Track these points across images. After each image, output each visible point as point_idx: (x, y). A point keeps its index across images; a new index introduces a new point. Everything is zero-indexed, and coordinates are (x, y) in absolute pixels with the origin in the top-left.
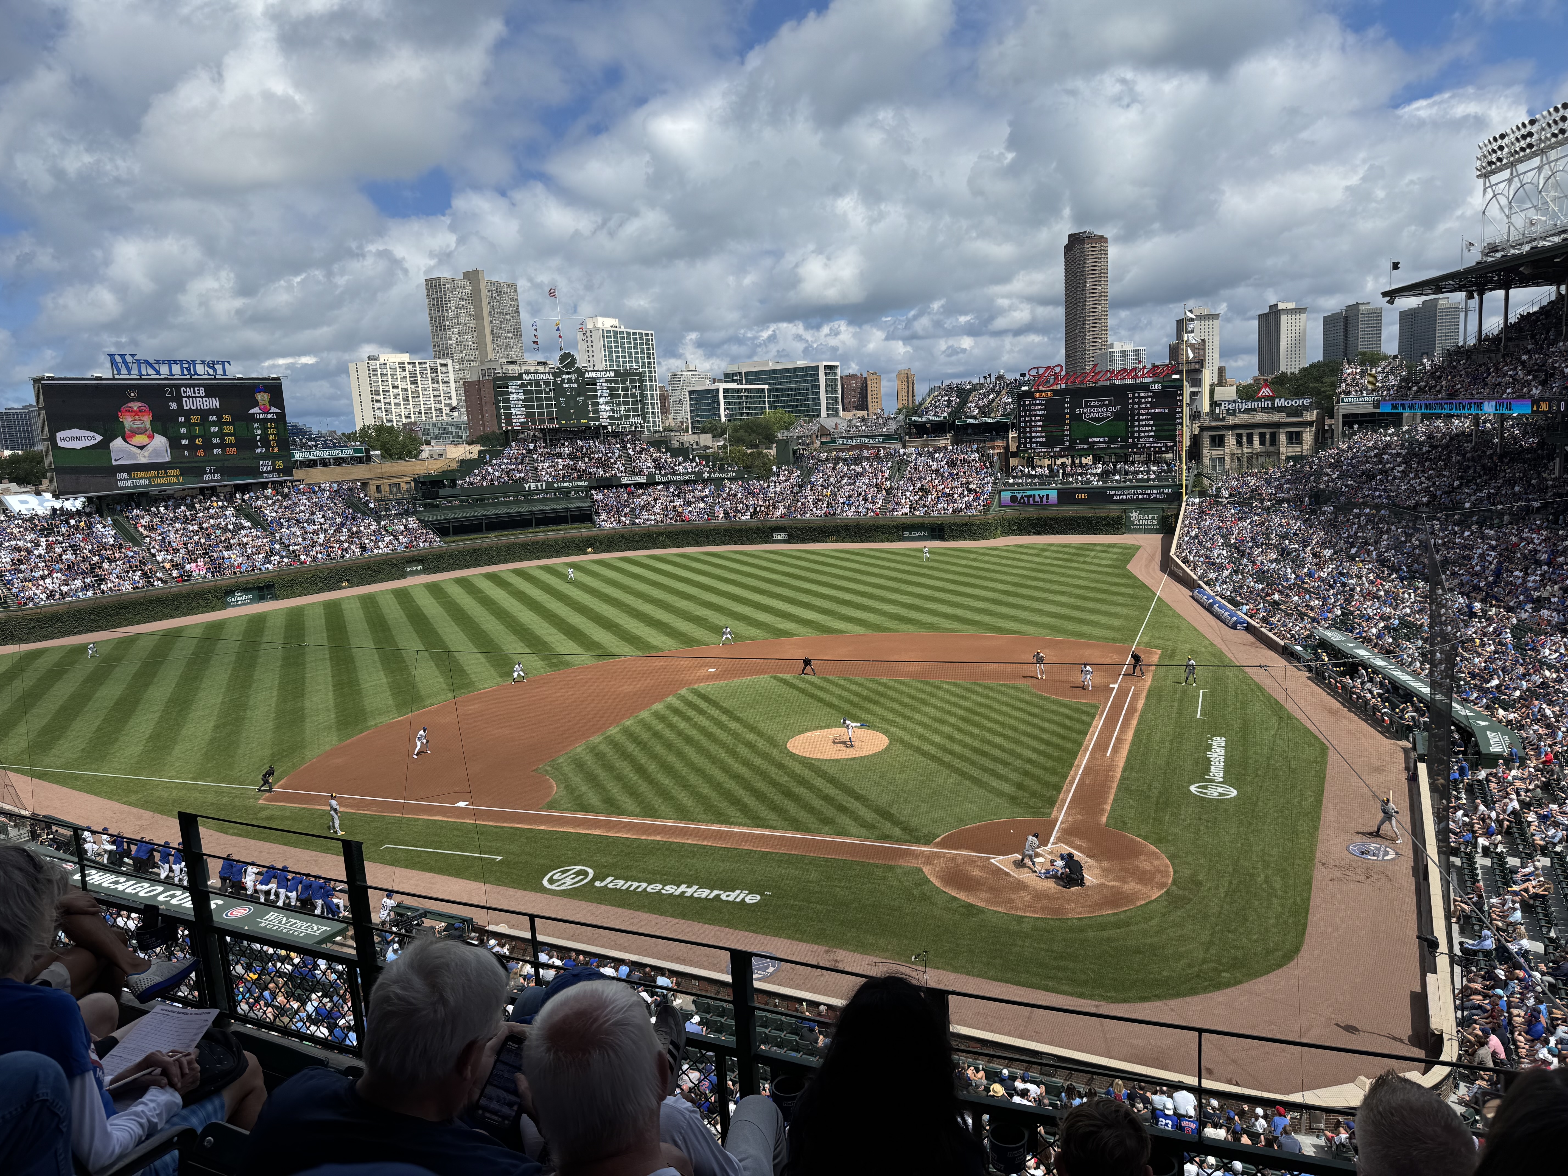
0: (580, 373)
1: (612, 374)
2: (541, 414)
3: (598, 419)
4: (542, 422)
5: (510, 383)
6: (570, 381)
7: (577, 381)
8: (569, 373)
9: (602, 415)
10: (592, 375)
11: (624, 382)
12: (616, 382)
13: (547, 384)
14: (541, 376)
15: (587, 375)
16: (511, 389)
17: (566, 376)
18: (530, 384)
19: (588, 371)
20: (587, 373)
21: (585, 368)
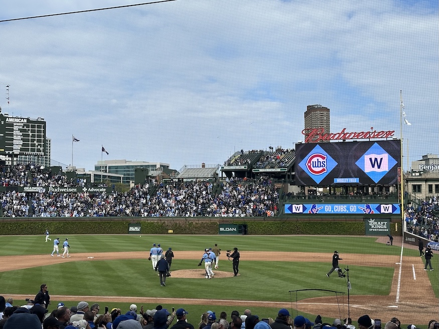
0: (3, 118)
1: (25, 121)
3: (12, 149)
9: (15, 147)
10: (11, 120)
11: (33, 127)
12: (28, 126)
15: (7, 120)
19: (9, 118)
20: (7, 119)
21: (7, 116)
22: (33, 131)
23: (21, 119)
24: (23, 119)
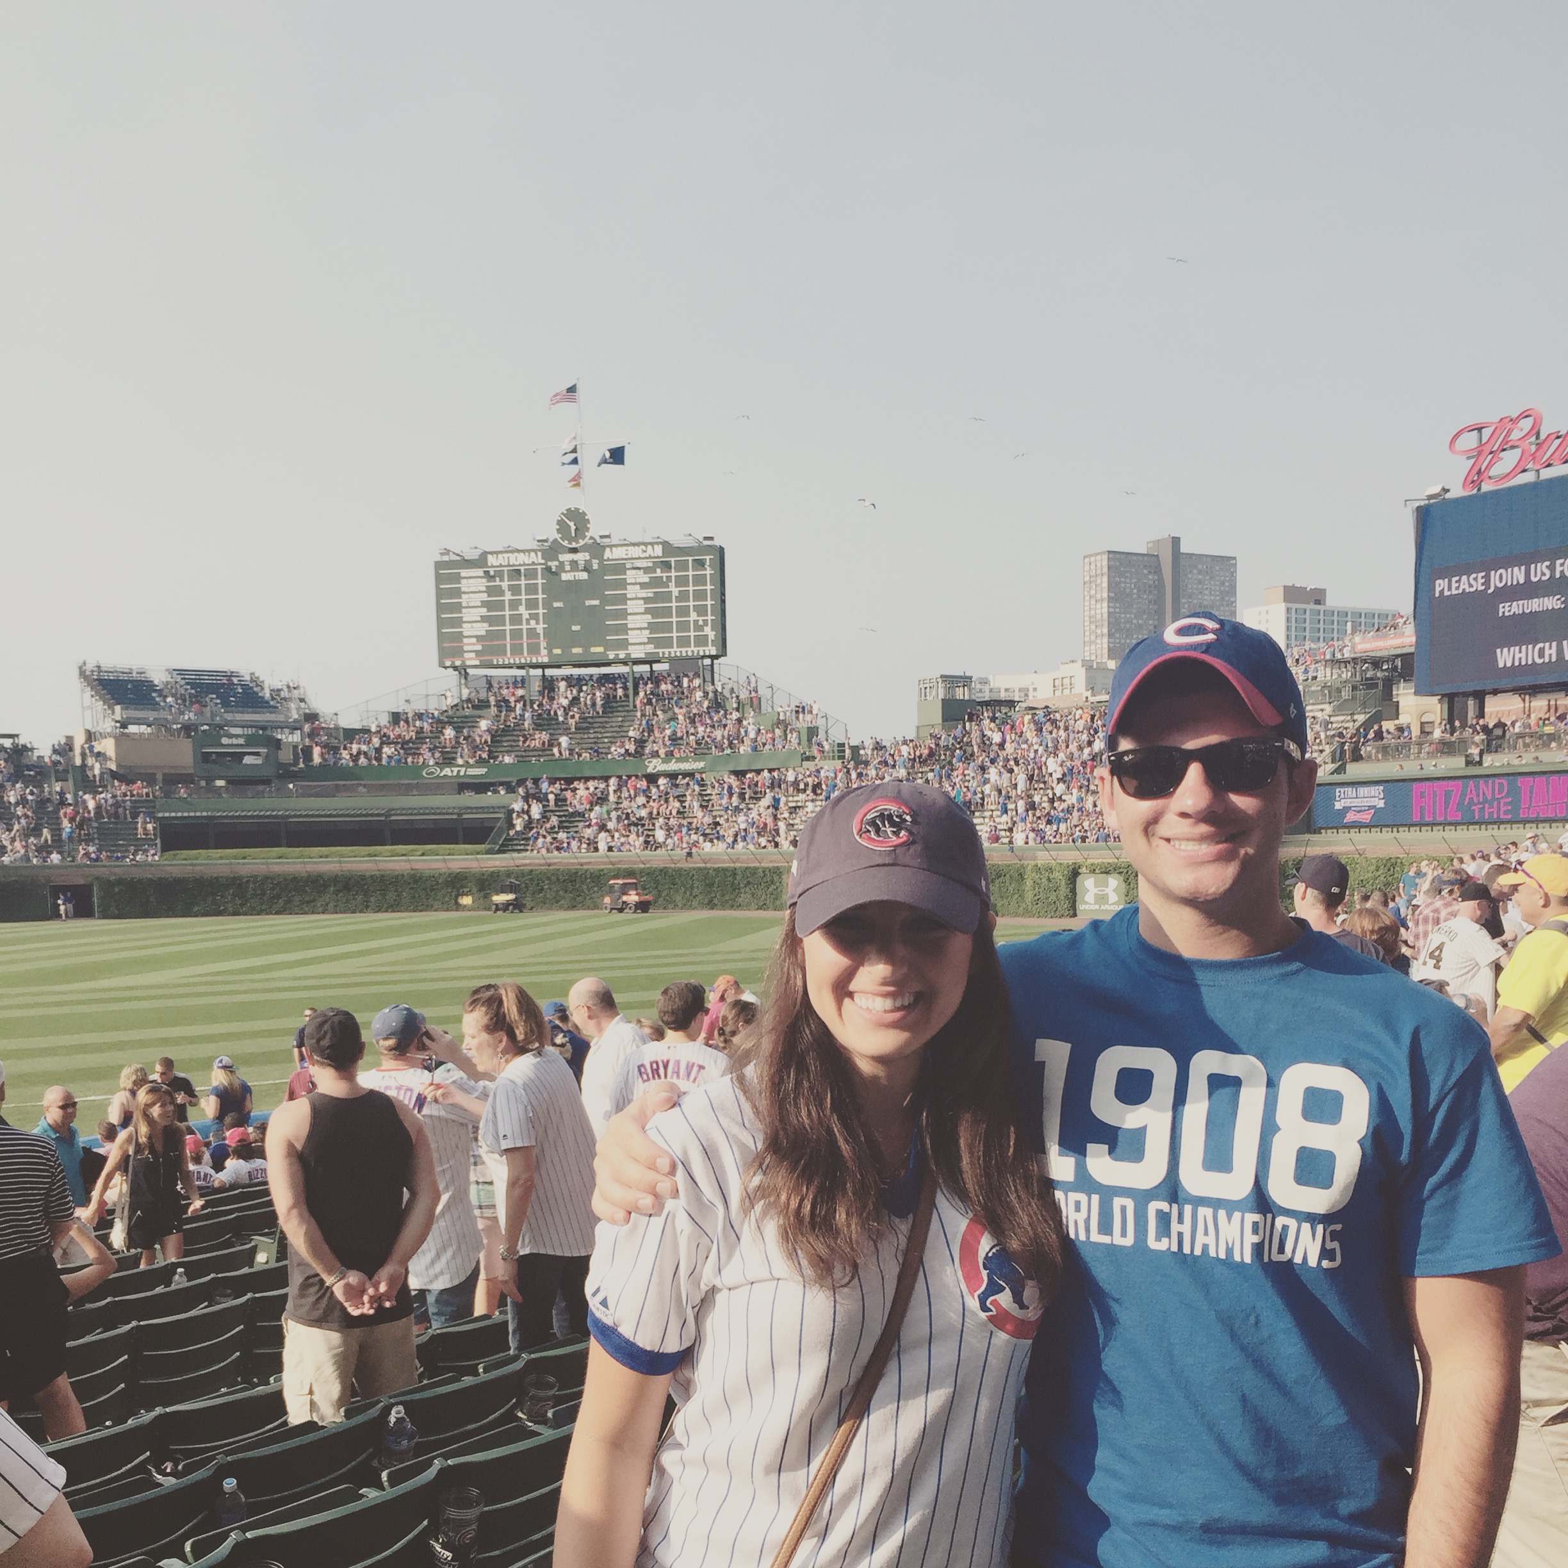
0: (596, 549)
1: (659, 550)
2: (516, 634)
3: (624, 644)
4: (517, 650)
5: (464, 573)
6: (574, 564)
7: (588, 564)
8: (574, 551)
9: (633, 637)
10: (619, 553)
11: (681, 566)
12: (667, 566)
13: (531, 574)
14: (522, 558)
15: (608, 554)
16: (464, 585)
17: (566, 557)
18: (499, 574)
19: (611, 547)
20: (608, 550)
21: (606, 540)
22: (682, 581)
23: (646, 544)
24: (652, 544)
